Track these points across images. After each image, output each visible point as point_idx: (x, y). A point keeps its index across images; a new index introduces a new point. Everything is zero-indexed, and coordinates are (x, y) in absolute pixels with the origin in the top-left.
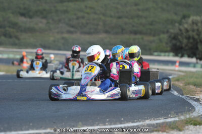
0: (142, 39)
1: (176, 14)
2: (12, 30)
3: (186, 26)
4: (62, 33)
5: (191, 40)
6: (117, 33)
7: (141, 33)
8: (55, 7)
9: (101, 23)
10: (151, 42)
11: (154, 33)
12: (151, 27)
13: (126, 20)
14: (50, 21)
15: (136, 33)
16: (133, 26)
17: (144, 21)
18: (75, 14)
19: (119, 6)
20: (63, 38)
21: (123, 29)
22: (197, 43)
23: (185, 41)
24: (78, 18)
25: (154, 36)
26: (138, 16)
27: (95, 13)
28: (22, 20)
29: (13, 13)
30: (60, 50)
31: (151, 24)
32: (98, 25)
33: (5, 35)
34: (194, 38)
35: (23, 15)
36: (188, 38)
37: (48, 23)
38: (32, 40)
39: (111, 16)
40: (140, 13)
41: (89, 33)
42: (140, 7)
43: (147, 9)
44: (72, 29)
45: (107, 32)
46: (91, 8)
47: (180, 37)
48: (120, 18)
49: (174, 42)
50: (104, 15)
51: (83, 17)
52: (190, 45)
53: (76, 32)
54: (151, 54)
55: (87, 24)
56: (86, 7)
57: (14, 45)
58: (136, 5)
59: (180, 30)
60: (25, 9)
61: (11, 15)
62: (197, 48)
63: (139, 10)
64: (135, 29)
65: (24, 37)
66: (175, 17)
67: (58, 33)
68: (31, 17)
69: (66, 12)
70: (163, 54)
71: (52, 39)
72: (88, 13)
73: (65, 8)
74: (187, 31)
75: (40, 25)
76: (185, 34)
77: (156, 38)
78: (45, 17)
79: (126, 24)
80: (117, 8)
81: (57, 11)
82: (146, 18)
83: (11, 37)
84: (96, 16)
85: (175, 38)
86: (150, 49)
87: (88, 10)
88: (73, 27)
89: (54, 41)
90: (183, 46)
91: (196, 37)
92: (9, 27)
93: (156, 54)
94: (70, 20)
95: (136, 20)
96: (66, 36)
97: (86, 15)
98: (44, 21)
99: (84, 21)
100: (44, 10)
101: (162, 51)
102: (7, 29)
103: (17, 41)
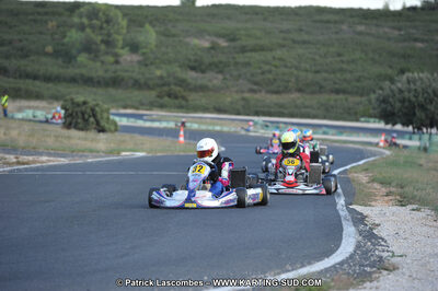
0: (346, 100)
1: (391, 67)
2: (178, 88)
3: (399, 85)
4: (243, 92)
5: (407, 104)
6: (313, 93)
7: (344, 92)
8: (234, 58)
9: (293, 80)
10: (358, 104)
11: (362, 92)
12: (358, 84)
13: (325, 75)
14: (228, 76)
15: (337, 92)
16: (335, 83)
17: (348, 76)
18: (260, 68)
19: (317, 57)
20: (243, 99)
21: (321, 87)
22: (414, 107)
23: (398, 105)
24: (263, 73)
25: (362, 95)
26: (341, 70)
27: (286, 66)
28: (191, 75)
29: (180, 67)
30: (239, 114)
31: (358, 80)
32: (288, 81)
33: (169, 96)
34: (410, 101)
35: (193, 68)
36: (403, 101)
37: (225, 79)
38: (204, 101)
39: (307, 71)
40: (344, 66)
41: (277, 92)
42: (344, 58)
43: (353, 61)
44: (255, 87)
45: (300, 90)
46: (280, 59)
47: (391, 100)
48: (317, 72)
49: (383, 106)
50: (297, 68)
51: (270, 72)
52: (405, 110)
53: (260, 91)
54: (357, 120)
55: (275, 80)
56: (274, 58)
57: (180, 108)
58: (339, 55)
59: (392, 91)
60: (196, 61)
61: (178, 69)
62: (414, 114)
63: (343, 62)
64: (337, 86)
65: (194, 97)
66: (390, 71)
67: (237, 92)
68: (203, 72)
69: (248, 64)
70: (372, 120)
71: (229, 99)
72: (276, 66)
73: (247, 60)
74: (401, 91)
75: (215, 82)
76: (397, 95)
77: (364, 99)
78: (221, 72)
79: (325, 80)
80: (314, 60)
81: (236, 64)
82: (351, 72)
83: (176, 97)
84: (286, 70)
85: (384, 101)
86: (356, 113)
87: (277, 63)
88: (256, 83)
89: (232, 103)
90: (396, 111)
91: (413, 99)
92: (176, 84)
93: (363, 119)
94: (252, 75)
95: (338, 75)
96: (247, 95)
97: (273, 69)
98: (220, 76)
99: (270, 76)
100: (221, 62)
101: (371, 116)
102: (173, 87)
103: (183, 103)
